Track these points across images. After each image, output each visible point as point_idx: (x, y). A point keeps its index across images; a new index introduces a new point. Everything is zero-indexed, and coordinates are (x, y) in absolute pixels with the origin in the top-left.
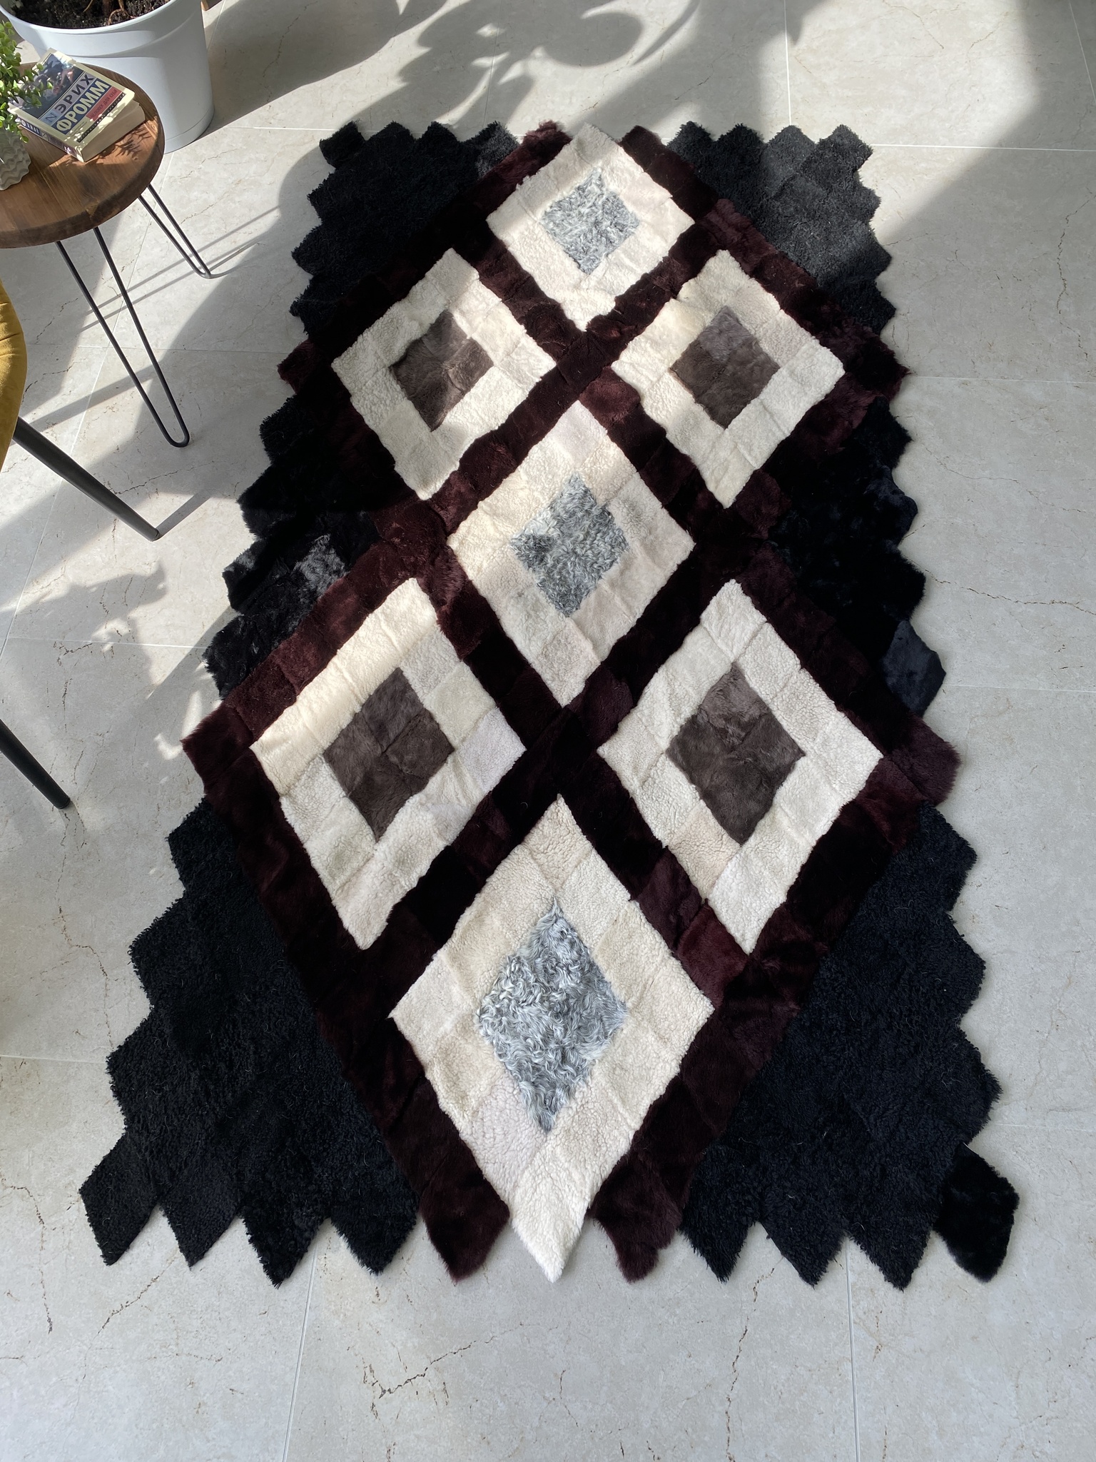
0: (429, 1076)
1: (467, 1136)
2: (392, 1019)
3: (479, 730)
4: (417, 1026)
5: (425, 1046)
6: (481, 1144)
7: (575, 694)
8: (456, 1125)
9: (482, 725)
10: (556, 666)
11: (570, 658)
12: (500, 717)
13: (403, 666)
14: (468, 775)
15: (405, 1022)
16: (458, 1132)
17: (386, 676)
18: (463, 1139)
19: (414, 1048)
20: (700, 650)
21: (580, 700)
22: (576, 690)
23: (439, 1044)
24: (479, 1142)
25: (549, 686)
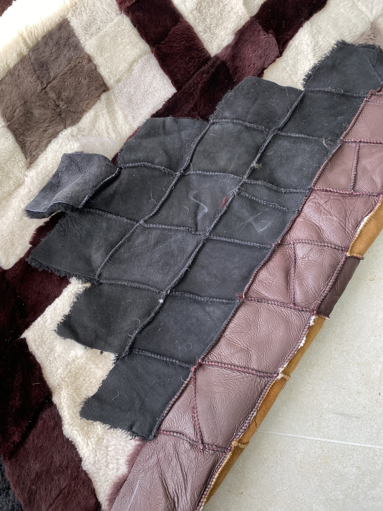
0: (55, 399)
1: (89, 466)
2: (24, 340)
3: (133, 72)
4: (49, 348)
5: (54, 369)
6: (104, 475)
7: (225, 44)
8: (80, 452)
9: (137, 68)
10: (208, 20)
11: (221, 14)
12: (154, 62)
13: (69, 16)
14: (120, 112)
15: (37, 343)
16: (80, 460)
17: (54, 25)
18: (84, 468)
19: (43, 371)
20: (342, 10)
21: (229, 49)
22: (226, 41)
23: (69, 367)
24: (101, 472)
25: (200, 38)
